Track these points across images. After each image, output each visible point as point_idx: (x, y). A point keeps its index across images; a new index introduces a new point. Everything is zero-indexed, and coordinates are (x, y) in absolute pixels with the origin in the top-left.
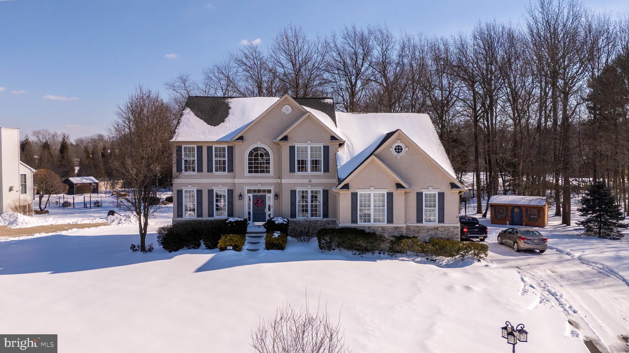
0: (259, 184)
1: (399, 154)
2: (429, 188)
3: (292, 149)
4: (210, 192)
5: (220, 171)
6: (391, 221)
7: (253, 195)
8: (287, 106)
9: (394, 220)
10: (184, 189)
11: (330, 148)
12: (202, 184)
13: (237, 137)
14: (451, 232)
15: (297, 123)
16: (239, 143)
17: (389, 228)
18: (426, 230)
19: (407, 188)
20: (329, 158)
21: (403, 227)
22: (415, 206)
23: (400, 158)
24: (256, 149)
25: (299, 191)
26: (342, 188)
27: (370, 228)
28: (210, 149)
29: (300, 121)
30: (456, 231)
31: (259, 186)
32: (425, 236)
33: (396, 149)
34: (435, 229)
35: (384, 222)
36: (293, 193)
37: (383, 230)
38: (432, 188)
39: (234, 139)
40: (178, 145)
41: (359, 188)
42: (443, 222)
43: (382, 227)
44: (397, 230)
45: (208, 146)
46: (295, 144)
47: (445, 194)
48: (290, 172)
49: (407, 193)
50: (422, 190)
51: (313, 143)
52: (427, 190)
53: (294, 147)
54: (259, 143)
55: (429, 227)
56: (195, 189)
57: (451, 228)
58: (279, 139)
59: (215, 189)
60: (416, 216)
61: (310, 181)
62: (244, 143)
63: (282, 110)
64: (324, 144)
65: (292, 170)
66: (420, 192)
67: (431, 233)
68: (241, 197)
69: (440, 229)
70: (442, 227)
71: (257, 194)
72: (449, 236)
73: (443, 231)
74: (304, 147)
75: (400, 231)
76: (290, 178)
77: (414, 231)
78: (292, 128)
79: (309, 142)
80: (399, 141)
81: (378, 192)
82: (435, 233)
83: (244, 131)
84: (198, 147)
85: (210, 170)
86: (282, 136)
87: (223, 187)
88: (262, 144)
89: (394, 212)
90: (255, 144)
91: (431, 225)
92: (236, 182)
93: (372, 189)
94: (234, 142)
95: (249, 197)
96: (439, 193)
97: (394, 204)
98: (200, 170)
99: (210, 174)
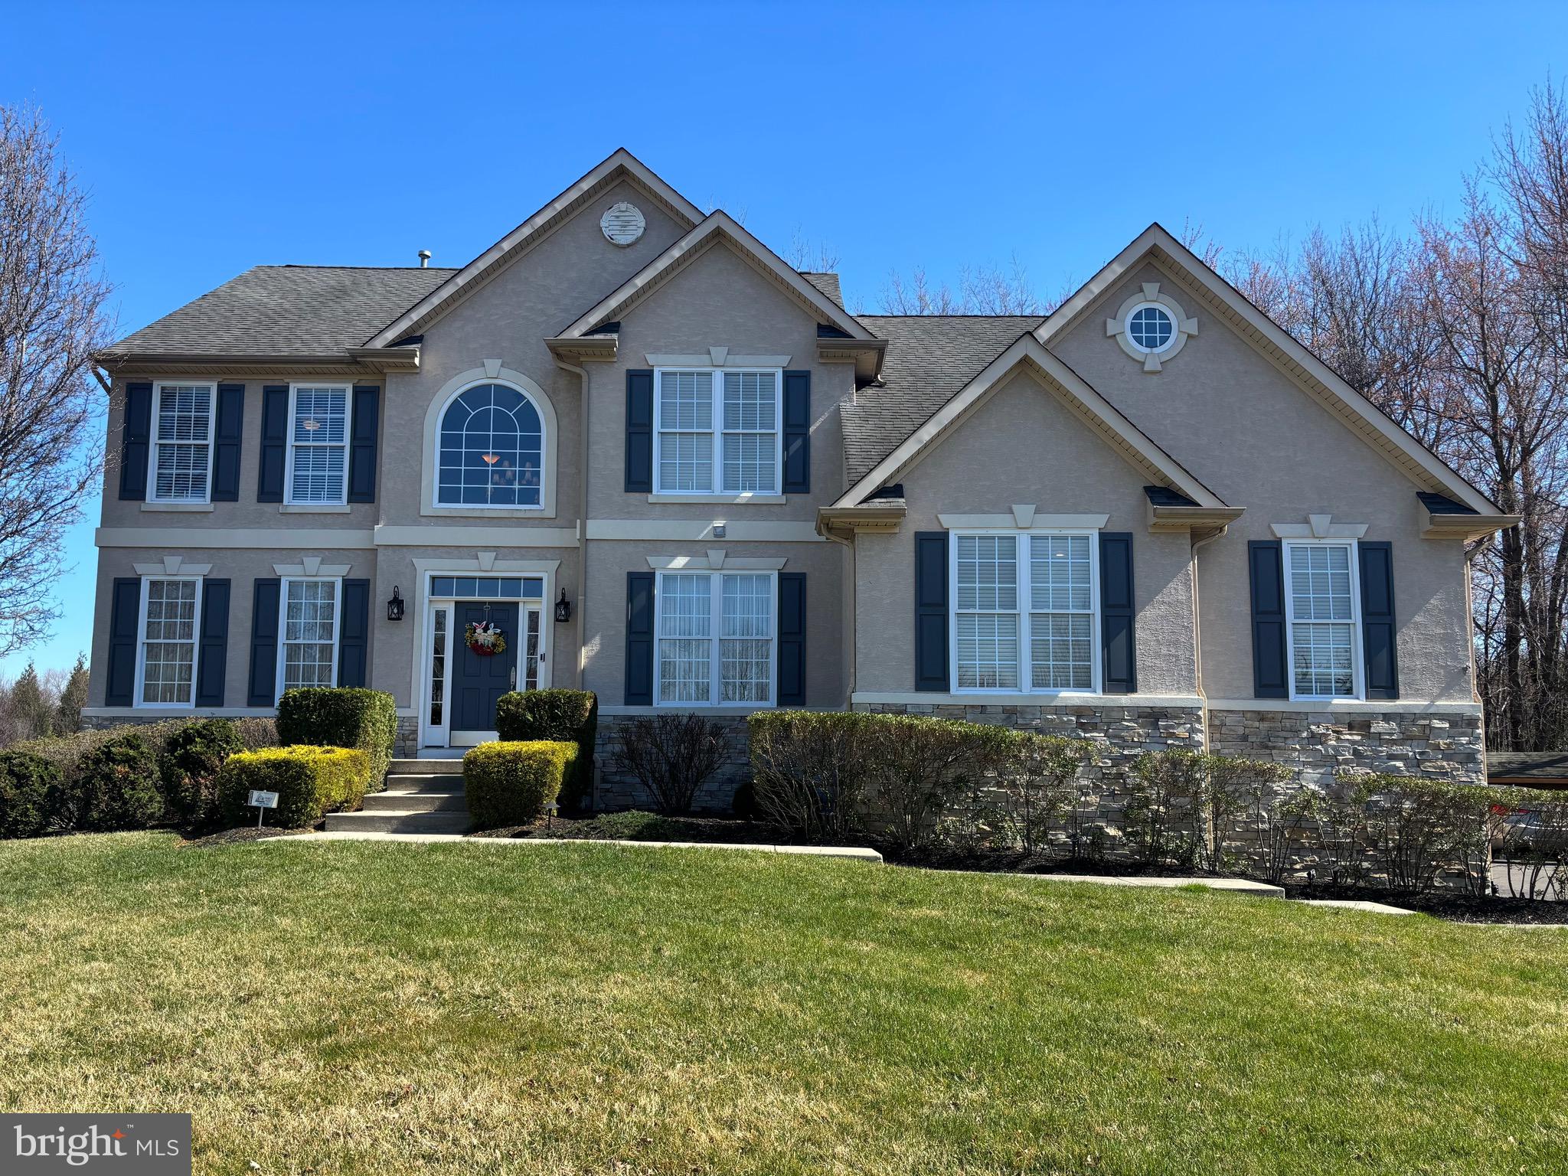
0: (486, 548)
1: (1156, 350)
2: (1313, 518)
3: (639, 384)
4: (266, 590)
5: (316, 496)
6: (1123, 677)
7: (457, 603)
8: (623, 206)
9: (1140, 677)
10: (148, 573)
11: (814, 380)
12: (229, 553)
13: (390, 335)
14: (1437, 747)
15: (662, 264)
16: (403, 366)
17: (1114, 714)
18: (1305, 734)
19: (1206, 502)
20: (812, 429)
21: (1189, 713)
22: (1245, 608)
23: (1159, 368)
24: (478, 395)
25: (666, 577)
26: (865, 500)
27: (1011, 714)
28: (275, 400)
29: (676, 253)
30: (1464, 740)
31: (486, 558)
32: (1304, 764)
33: (1135, 328)
34: (1351, 727)
35: (1085, 683)
36: (640, 585)
37: (1082, 726)
38: (1328, 518)
39: (379, 344)
40: (137, 379)
41: (956, 508)
42: (1392, 692)
43: (1079, 711)
44: (1156, 727)
45: (269, 383)
46: (652, 359)
47: (1397, 553)
48: (627, 490)
49: (1202, 536)
50: (1279, 530)
51: (738, 359)
52: (1300, 528)
53: (649, 374)
54: (493, 365)
55: (1320, 716)
56: (196, 573)
57: (1437, 723)
58: (576, 333)
59: (287, 574)
60: (1248, 661)
61: (719, 533)
62: (427, 367)
63: (603, 224)
64: (784, 360)
65: (638, 478)
66: (1269, 538)
67: (1331, 752)
68: (398, 607)
69: (1379, 727)
70: (1387, 717)
71: (476, 598)
72: (1429, 767)
73: (1394, 742)
74: (692, 374)
75: (1173, 736)
76: (628, 514)
77: (1244, 738)
78: (639, 282)
79: (719, 353)
80: (1152, 289)
81: (1056, 532)
82: (1356, 753)
83: (424, 310)
84: (221, 390)
85: (270, 491)
86: (594, 319)
87: (327, 569)
88: (505, 372)
89: (1140, 634)
90: (479, 371)
91: (1330, 709)
92: (376, 542)
93: (1024, 511)
94: (376, 353)
95: (440, 617)
96: (1365, 548)
97: (1139, 593)
98: (225, 491)
99: (269, 507)
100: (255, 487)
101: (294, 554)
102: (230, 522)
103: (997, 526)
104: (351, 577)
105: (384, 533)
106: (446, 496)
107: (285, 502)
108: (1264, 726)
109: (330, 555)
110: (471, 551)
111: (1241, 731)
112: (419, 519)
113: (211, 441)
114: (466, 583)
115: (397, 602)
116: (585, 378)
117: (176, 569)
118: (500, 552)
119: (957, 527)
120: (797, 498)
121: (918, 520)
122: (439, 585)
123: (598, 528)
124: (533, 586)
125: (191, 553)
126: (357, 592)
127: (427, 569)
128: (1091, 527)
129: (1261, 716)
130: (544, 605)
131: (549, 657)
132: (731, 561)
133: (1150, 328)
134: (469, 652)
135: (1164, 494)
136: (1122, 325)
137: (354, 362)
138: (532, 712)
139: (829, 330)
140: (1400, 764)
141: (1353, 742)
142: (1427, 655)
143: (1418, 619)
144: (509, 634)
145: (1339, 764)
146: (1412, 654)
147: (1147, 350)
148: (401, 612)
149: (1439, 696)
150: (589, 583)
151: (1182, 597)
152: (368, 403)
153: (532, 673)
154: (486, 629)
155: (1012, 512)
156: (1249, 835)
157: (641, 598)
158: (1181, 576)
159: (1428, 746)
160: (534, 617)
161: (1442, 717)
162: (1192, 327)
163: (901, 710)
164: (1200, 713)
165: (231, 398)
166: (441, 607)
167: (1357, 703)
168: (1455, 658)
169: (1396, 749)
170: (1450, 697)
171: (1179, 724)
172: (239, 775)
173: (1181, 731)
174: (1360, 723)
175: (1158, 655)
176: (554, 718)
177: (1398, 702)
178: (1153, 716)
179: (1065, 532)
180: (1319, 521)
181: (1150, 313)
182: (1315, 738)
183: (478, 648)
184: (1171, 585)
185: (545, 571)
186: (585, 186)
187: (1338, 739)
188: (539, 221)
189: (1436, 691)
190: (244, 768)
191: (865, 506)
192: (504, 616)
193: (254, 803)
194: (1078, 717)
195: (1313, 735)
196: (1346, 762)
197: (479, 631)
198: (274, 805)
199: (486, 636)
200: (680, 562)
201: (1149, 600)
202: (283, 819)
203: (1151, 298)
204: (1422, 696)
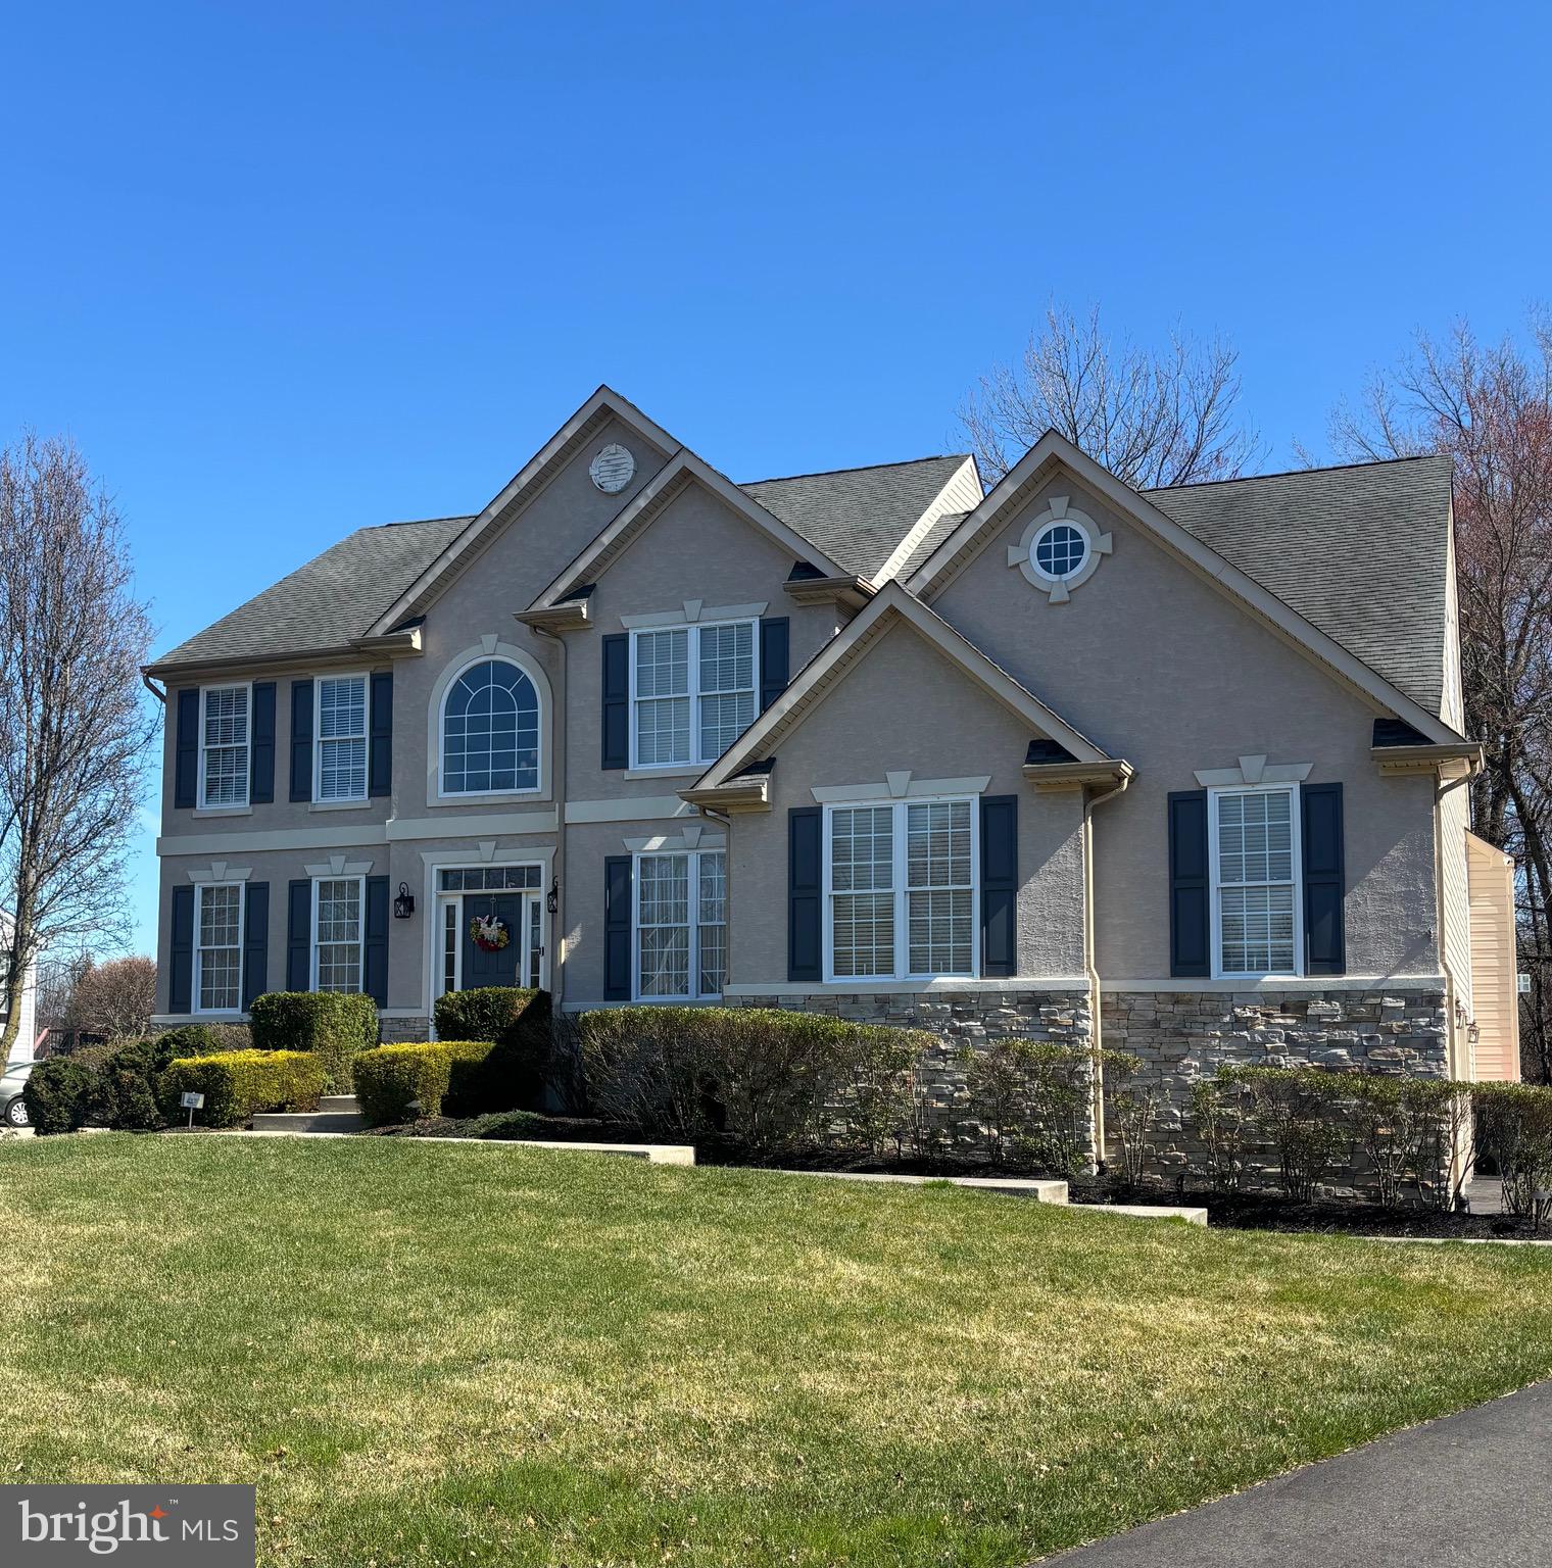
0: (484, 838)
1: (1065, 577)
2: (1243, 760)
3: (615, 648)
4: (299, 890)
5: (342, 792)
6: (1002, 961)
7: (465, 896)
8: (612, 448)
9: (1021, 957)
10: (200, 880)
11: (793, 626)
12: (267, 854)
13: (389, 620)
14: (1389, 1031)
15: (627, 518)
16: (404, 651)
17: (992, 1001)
18: (1227, 1019)
19: (1089, 756)
21: (1075, 997)
22: (1163, 873)
23: (1066, 598)
25: (643, 860)
26: (728, 779)
27: (883, 1004)
29: (642, 503)
30: (1423, 1021)
31: (487, 847)
32: (1226, 1053)
33: (1043, 553)
34: (1284, 1009)
35: (964, 968)
37: (956, 1014)
38: (1261, 760)
39: (379, 631)
40: (186, 686)
41: (830, 780)
42: (1337, 965)
43: (955, 998)
44: (1037, 1014)
45: (297, 679)
46: (626, 621)
47: (1348, 796)
48: (604, 768)
49: (1099, 795)
50: (1204, 778)
51: (712, 611)
52: (1229, 774)
53: (623, 639)
54: (490, 640)
55: (1247, 997)
56: (239, 878)
57: (1389, 1002)
58: (545, 604)
59: (317, 874)
60: (1165, 934)
62: (430, 648)
63: (592, 471)
64: (760, 608)
65: (614, 755)
66: (1193, 788)
67: (1258, 1038)
69: (1319, 1007)
70: (1328, 996)
71: (484, 891)
72: (1378, 1054)
73: (1337, 1026)
74: (668, 633)
75: (1054, 1023)
76: (608, 795)
77: (1156, 1024)
79: (693, 607)
80: (1059, 504)
81: (934, 800)
82: (1289, 1039)
83: (419, 590)
84: (257, 690)
85: (300, 791)
86: (562, 586)
87: (352, 867)
88: (503, 646)
89: (1021, 909)
91: (1257, 988)
92: (390, 836)
93: (899, 779)
94: (377, 641)
95: (451, 909)
96: (1308, 792)
97: (1023, 862)
98: (262, 793)
99: (299, 807)
100: (287, 787)
101: (321, 853)
102: (267, 825)
103: (869, 797)
104: (372, 874)
105: (395, 827)
106: (452, 784)
107: (314, 801)
108: (1180, 1008)
109: (353, 852)
110: (471, 842)
111: (1151, 1016)
112: (425, 811)
113: (248, 743)
114: (472, 878)
115: (403, 900)
116: (562, 650)
117: (222, 875)
118: (502, 841)
119: (831, 801)
121: (791, 796)
122: (449, 879)
123: (576, 812)
124: (532, 876)
125: (234, 857)
126: (377, 885)
127: (435, 863)
128: (968, 792)
129: (1176, 998)
130: (540, 895)
131: (547, 951)
132: (705, 837)
133: (1060, 551)
134: (478, 947)
135: (1045, 750)
136: (1026, 553)
137: (359, 652)
139: (804, 570)
140: (1342, 1052)
141: (1286, 1027)
142: (1383, 919)
143: (1373, 875)
144: (512, 929)
145: (1268, 1053)
146: (1364, 919)
147: (1054, 578)
148: (411, 909)
149: (1396, 969)
150: (569, 871)
151: (1072, 865)
152: (382, 687)
153: (535, 968)
154: (489, 923)
155: (886, 781)
156: (1158, 1137)
157: (619, 884)
158: (1071, 841)
159: (1378, 1029)
160: (534, 908)
161: (1396, 994)
162: (1106, 544)
163: (772, 1003)
164: (1088, 997)
165: (265, 695)
166: (451, 901)
167: (1293, 980)
168: (1418, 920)
169: (1338, 1035)
170: (1410, 970)
171: (1062, 1011)
173: (1064, 1019)
174: (1295, 1004)
175: (1043, 932)
177: (1345, 978)
178: (1034, 1001)
179: (943, 799)
180: (1252, 764)
181: (1061, 533)
182: (1241, 1023)
183: (483, 942)
184: (1060, 852)
185: (542, 859)
186: (569, 433)
187: (1268, 1024)
188: (525, 480)
189: (1393, 963)
190: (182, 1072)
191: (726, 785)
192: (507, 912)
194: (954, 1004)
195: (1237, 1020)
196: (1277, 1051)
197: (483, 925)
198: (200, 1105)
199: (491, 931)
200: (656, 842)
201: (1034, 872)
202: (207, 1119)
203: (1059, 515)
204: (1376, 970)
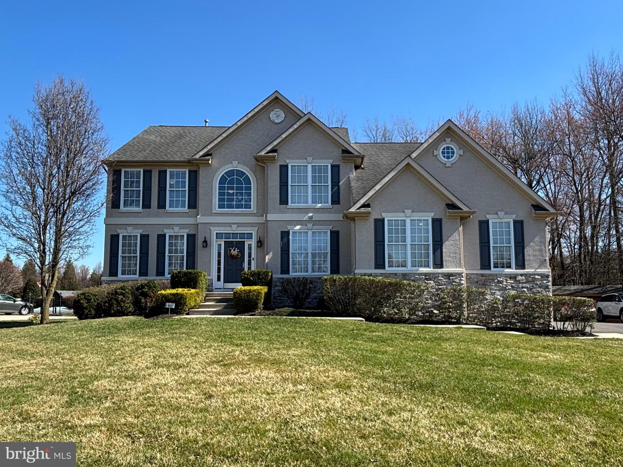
0: (234, 223)
1: (449, 160)
2: (499, 213)
3: (284, 169)
4: (161, 238)
5: (177, 207)
6: (439, 264)
7: (225, 241)
8: (277, 110)
9: (444, 263)
10: (122, 233)
11: (341, 167)
12: (148, 226)
13: (201, 153)
14: (537, 284)
15: (291, 130)
16: (205, 164)
17: (437, 275)
18: (496, 281)
19: (465, 209)
20: (340, 184)
21: (460, 275)
22: (478, 242)
23: (450, 165)
24: (230, 173)
25: (293, 232)
26: (358, 209)
27: (405, 276)
28: (162, 175)
29: (295, 127)
30: (545, 282)
31: (234, 227)
32: (496, 290)
33: (443, 153)
34: (510, 278)
35: (428, 266)
36: (285, 235)
37: (426, 279)
38: (503, 213)
39: (197, 156)
40: (117, 168)
41: (387, 211)
42: (523, 267)
43: (426, 274)
44: (449, 279)
45: (160, 169)
46: (288, 161)
47: (525, 223)
48: (280, 204)
49: (464, 219)
50: (488, 217)
51: (316, 161)
52: (495, 216)
53: (287, 166)
54: (235, 163)
55: (501, 275)
56: (138, 233)
57: (537, 277)
58: (263, 153)
59: (168, 233)
60: (479, 258)
61: (311, 218)
62: (213, 164)
63: (271, 116)
64: (331, 161)
65: (284, 200)
66: (485, 219)
67: (504, 286)
68: (206, 243)
69: (519, 278)
70: (522, 275)
71: (231, 240)
72: (534, 290)
73: (524, 283)
74: (301, 166)
75: (454, 282)
76: (280, 212)
77: (477, 282)
78: (284, 136)
79: (310, 159)
80: (448, 140)
81: (418, 218)
82: (512, 286)
83: (212, 145)
84: (144, 171)
85: (162, 205)
86: (269, 148)
87: (181, 231)
88: (239, 165)
89: (444, 250)
90: (230, 165)
91: (504, 273)
92: (198, 221)
93: (408, 212)
94: (196, 160)
95: (220, 245)
96: (515, 222)
97: (444, 237)
98: (147, 205)
99: (162, 210)
100: (156, 204)
101: (170, 226)
102: (149, 216)
103: (400, 216)
104: (189, 233)
105: (200, 219)
106: (220, 206)
107: (167, 209)
108: (484, 278)
109: (182, 226)
110: (230, 225)
111: (476, 280)
112: (211, 214)
113: (141, 189)
114: (227, 235)
115: (205, 242)
116: (266, 168)
117: (131, 231)
118: (239, 225)
119: (388, 217)
120: (336, 206)
121: (375, 215)
122: (219, 236)
123: (270, 217)
124: (250, 236)
125: (135, 226)
126: (192, 238)
127: (215, 231)
128: (429, 217)
129: (482, 275)
130: (253, 242)
131: (255, 259)
132: (314, 227)
133: (448, 152)
134: (229, 257)
135: (452, 206)
136: (439, 152)
137: (189, 162)
138: (252, 277)
139: (346, 151)
140: (525, 290)
141: (511, 283)
142: (534, 256)
143: (531, 244)
144: (242, 252)
145: (507, 290)
146: (529, 255)
147: (447, 160)
148: (207, 245)
149: (537, 269)
150: (268, 235)
151: (457, 238)
152: (194, 176)
153: (250, 263)
154: (234, 250)
155: (404, 212)
156: (479, 312)
157: (286, 239)
158: (457, 232)
159: (534, 284)
160: (250, 246)
161: (538, 275)
162: (461, 152)
163: (370, 275)
164: (463, 275)
165: (148, 174)
166: (219, 243)
167: (512, 271)
168: (543, 256)
169: (524, 285)
170: (541, 269)
171: (456, 278)
172: (162, 298)
173: (457, 280)
174: (513, 277)
175: (450, 256)
176: (259, 278)
177: (525, 270)
178: (448, 276)
179: (421, 218)
180: (501, 214)
181: (448, 148)
182: (499, 282)
183: (232, 257)
184: (454, 234)
185: (254, 231)
186: (265, 103)
187: (506, 282)
188: (250, 115)
189: (537, 267)
190: (163, 296)
191: (358, 211)
192: (240, 246)
193: (167, 307)
194: (425, 276)
195: (499, 281)
196: (509, 289)
197: (232, 250)
198: (174, 307)
199: (235, 252)
200: (298, 227)
201: (447, 240)
202: (176, 311)
203: (448, 143)
204: (533, 268)
